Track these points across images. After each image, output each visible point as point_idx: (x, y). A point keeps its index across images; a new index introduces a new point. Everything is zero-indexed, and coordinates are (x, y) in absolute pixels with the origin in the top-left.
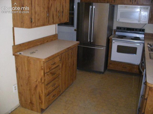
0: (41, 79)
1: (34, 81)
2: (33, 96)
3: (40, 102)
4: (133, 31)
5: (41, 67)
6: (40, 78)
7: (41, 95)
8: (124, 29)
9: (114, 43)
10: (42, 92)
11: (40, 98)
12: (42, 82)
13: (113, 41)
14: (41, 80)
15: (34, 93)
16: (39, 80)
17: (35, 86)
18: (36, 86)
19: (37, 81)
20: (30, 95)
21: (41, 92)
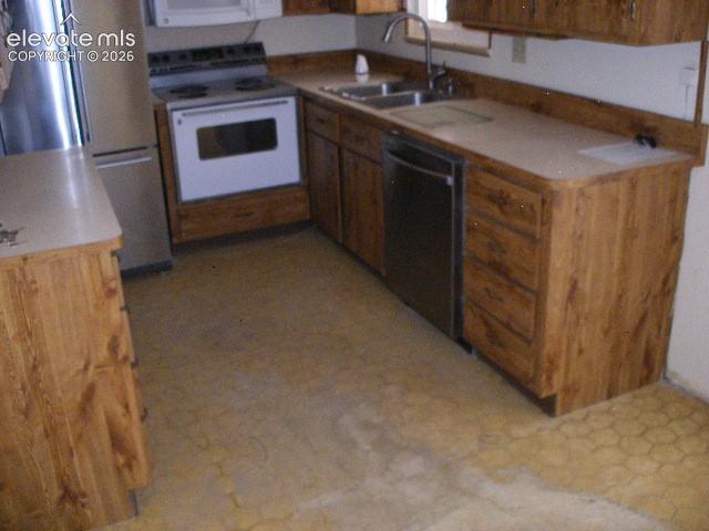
0: (109, 345)
1: (72, 373)
2: (71, 454)
3: (121, 460)
4: (221, 57)
5: (104, 284)
6: (106, 340)
7: (124, 422)
8: (182, 55)
9: (180, 122)
10: (127, 407)
11: (118, 442)
12: (120, 357)
13: (176, 116)
14: (113, 347)
15: (79, 437)
16: (103, 353)
17: (79, 399)
18: (89, 394)
19: (86, 368)
20: (56, 457)
21: (119, 410)
